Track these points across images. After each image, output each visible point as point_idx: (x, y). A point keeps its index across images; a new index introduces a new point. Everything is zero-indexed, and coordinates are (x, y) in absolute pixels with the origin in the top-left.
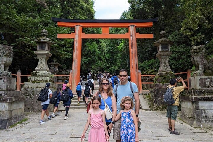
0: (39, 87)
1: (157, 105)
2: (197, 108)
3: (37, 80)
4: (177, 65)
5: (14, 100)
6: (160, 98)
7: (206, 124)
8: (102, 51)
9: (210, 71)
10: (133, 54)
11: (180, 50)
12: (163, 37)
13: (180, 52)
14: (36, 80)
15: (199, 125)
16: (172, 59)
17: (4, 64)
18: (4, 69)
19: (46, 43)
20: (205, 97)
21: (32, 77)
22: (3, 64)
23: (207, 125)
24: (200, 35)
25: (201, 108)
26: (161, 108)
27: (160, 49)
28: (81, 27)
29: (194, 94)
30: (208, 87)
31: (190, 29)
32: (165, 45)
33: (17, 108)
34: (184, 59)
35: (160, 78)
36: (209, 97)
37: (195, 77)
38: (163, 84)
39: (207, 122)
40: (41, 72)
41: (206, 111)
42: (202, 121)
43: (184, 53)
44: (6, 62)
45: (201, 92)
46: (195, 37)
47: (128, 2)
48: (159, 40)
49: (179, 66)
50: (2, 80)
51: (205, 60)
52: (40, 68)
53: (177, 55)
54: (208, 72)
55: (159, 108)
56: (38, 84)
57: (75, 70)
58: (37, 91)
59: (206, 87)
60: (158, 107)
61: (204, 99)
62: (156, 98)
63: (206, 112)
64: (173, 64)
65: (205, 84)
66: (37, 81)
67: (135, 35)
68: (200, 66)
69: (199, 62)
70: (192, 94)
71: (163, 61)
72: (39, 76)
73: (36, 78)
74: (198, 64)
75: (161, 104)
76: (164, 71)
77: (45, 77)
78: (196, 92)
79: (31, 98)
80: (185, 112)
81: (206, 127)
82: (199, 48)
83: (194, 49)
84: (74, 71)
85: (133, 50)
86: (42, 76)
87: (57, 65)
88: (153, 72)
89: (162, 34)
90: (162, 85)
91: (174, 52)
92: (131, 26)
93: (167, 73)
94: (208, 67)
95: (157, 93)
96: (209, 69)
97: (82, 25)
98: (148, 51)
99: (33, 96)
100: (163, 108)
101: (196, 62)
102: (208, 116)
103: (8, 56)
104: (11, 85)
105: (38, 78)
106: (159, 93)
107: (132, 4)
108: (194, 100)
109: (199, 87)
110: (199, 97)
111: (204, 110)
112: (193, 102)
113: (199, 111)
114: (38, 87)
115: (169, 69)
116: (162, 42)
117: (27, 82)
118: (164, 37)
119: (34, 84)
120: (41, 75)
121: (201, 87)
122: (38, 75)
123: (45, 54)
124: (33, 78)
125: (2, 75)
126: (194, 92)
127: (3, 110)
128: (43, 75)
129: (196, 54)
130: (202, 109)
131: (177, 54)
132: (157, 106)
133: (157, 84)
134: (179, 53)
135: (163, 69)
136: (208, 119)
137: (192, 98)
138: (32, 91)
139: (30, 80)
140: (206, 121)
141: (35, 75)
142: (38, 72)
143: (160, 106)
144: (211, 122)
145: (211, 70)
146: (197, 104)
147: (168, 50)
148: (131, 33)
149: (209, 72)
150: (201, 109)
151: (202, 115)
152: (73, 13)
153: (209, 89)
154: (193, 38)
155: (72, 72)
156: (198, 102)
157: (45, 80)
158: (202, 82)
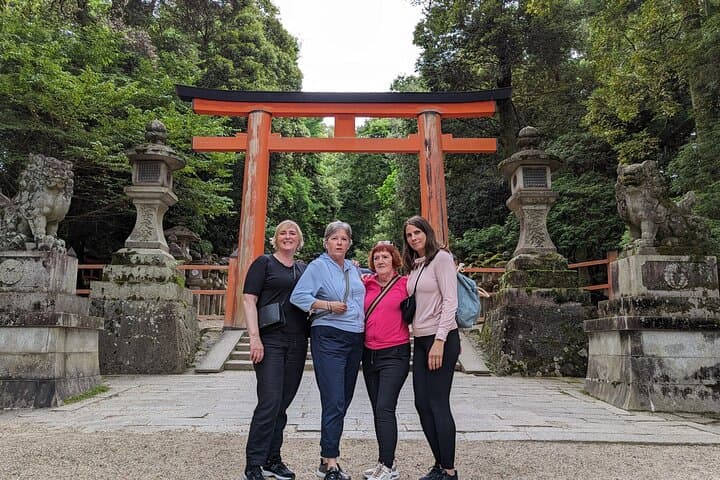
0: (138, 297)
1: (511, 358)
2: (638, 352)
3: (131, 275)
4: (575, 236)
5: (74, 323)
6: (520, 337)
7: (666, 399)
8: (326, 203)
9: (676, 240)
10: (433, 200)
11: (582, 191)
12: (529, 145)
13: (583, 196)
14: (127, 274)
15: (642, 404)
16: (558, 219)
17: (47, 216)
18: (46, 229)
19: (161, 160)
20: (660, 319)
21: (114, 267)
22: (44, 215)
23: (668, 404)
24: (646, 137)
25: (648, 351)
26: (525, 367)
27: (520, 184)
28: (268, 116)
29: (628, 310)
30: (670, 288)
31: (613, 120)
32: (534, 171)
33: (81, 350)
34: (597, 216)
35: (520, 273)
36: (674, 318)
37: (628, 260)
38: (529, 292)
39: (670, 394)
40: (143, 253)
41: (665, 360)
42: (652, 390)
43: (595, 200)
44: (52, 208)
45: (646, 303)
46: (630, 143)
47: (414, 43)
48: (516, 155)
49: (581, 239)
50: (40, 263)
51: (661, 207)
52: (141, 238)
53: (575, 206)
54: (669, 243)
55: (519, 366)
56: (134, 287)
57: (247, 249)
58: (133, 309)
59: (664, 289)
60: (515, 365)
61: (657, 325)
62: (507, 334)
63: (666, 363)
64: (560, 234)
65: (662, 278)
66: (131, 280)
67: (440, 143)
68: (644, 226)
69: (640, 213)
70: (621, 310)
71: (528, 220)
72: (138, 263)
73: (128, 270)
74: (639, 221)
75: (525, 354)
76: (532, 253)
77: (157, 268)
78: (634, 302)
79: (112, 331)
80: (601, 367)
81: (667, 408)
82: (640, 170)
83: (625, 175)
84: (244, 254)
85: (433, 187)
86: (147, 264)
87: (188, 237)
88: (495, 261)
89: (525, 136)
90: (525, 294)
91: (565, 198)
92: (426, 113)
93: (544, 260)
94: (669, 227)
95: (511, 322)
96: (674, 235)
97: (269, 108)
98: (480, 201)
99: (117, 325)
100: (530, 368)
101: (631, 214)
102: (671, 376)
103: (60, 190)
104: (65, 280)
105: (135, 271)
106: (518, 320)
107: (426, 47)
108: (627, 328)
109: (644, 290)
110: (643, 318)
111: (660, 360)
112: (623, 335)
113: (643, 361)
114: (134, 298)
115: (549, 245)
116: (526, 162)
117: (100, 283)
118: (531, 144)
119: (122, 289)
120: (142, 261)
121: (649, 289)
122: (134, 262)
123: (157, 195)
124: (118, 270)
125: (40, 245)
126: (626, 305)
127: (43, 350)
128: (150, 260)
129: (631, 188)
130: (653, 356)
131: (573, 203)
132: (510, 362)
133: (510, 292)
134: (581, 200)
135: (528, 246)
136: (670, 385)
137: (621, 322)
138: (117, 310)
139: (110, 276)
140: (665, 391)
141: (124, 260)
142: (134, 253)
143: (521, 363)
144: (680, 394)
145: (678, 237)
146: (637, 340)
147: (546, 186)
148: (427, 136)
149: (673, 243)
150: (649, 353)
151: (652, 374)
152: (238, 77)
153: (675, 294)
154: (621, 145)
155: (236, 257)
156: (640, 334)
157: (157, 275)
158: (652, 274)
